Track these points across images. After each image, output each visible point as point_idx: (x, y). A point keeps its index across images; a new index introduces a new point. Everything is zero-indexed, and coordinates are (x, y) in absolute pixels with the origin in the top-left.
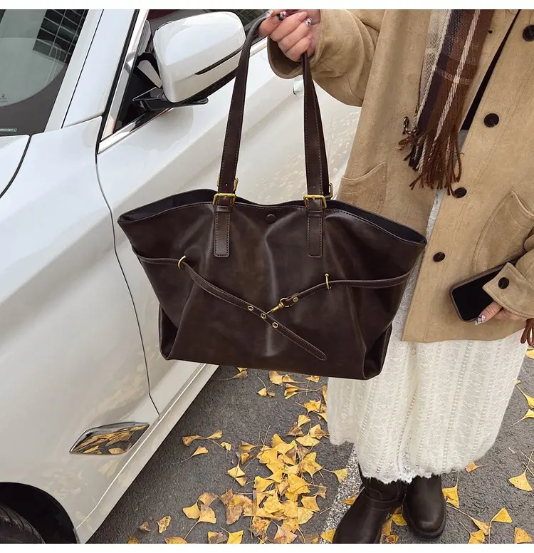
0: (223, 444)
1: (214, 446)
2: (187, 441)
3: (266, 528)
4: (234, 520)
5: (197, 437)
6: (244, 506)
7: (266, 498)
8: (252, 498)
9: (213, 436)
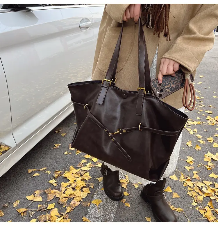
0: (47, 172)
1: (43, 173)
2: (30, 171)
3: (66, 201)
4: (51, 199)
5: (35, 170)
6: (56, 194)
7: (66, 190)
8: (59, 190)
9: (42, 169)
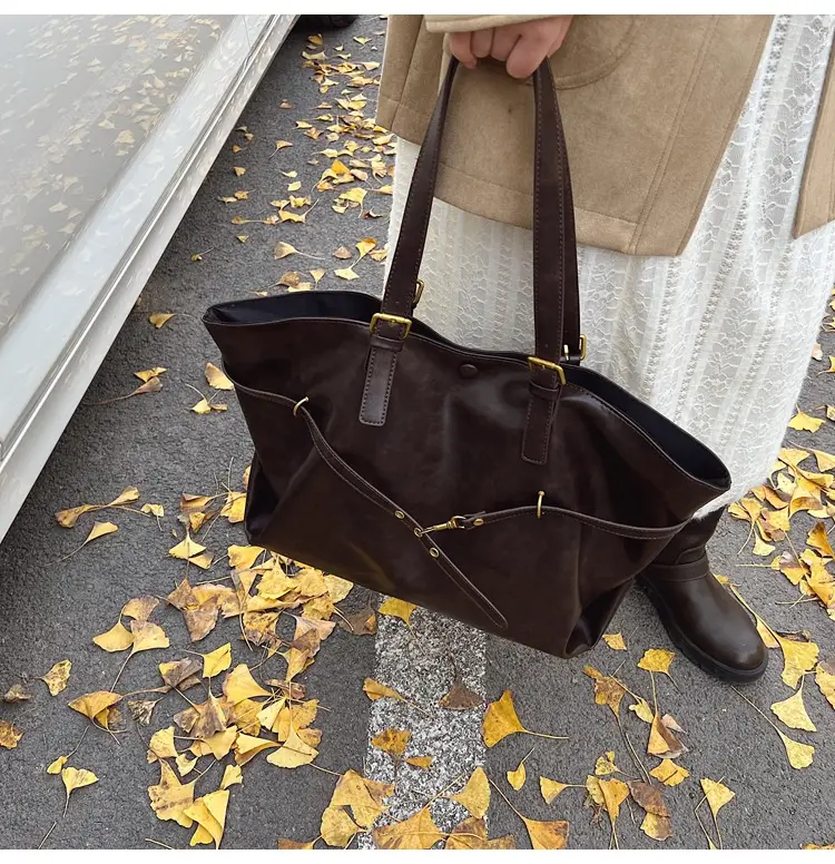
0: (145, 509)
1: (128, 516)
2: (67, 518)
3: (273, 627)
4: (207, 631)
5: (87, 508)
6: (220, 601)
7: (259, 578)
8: (230, 583)
9: (121, 499)
